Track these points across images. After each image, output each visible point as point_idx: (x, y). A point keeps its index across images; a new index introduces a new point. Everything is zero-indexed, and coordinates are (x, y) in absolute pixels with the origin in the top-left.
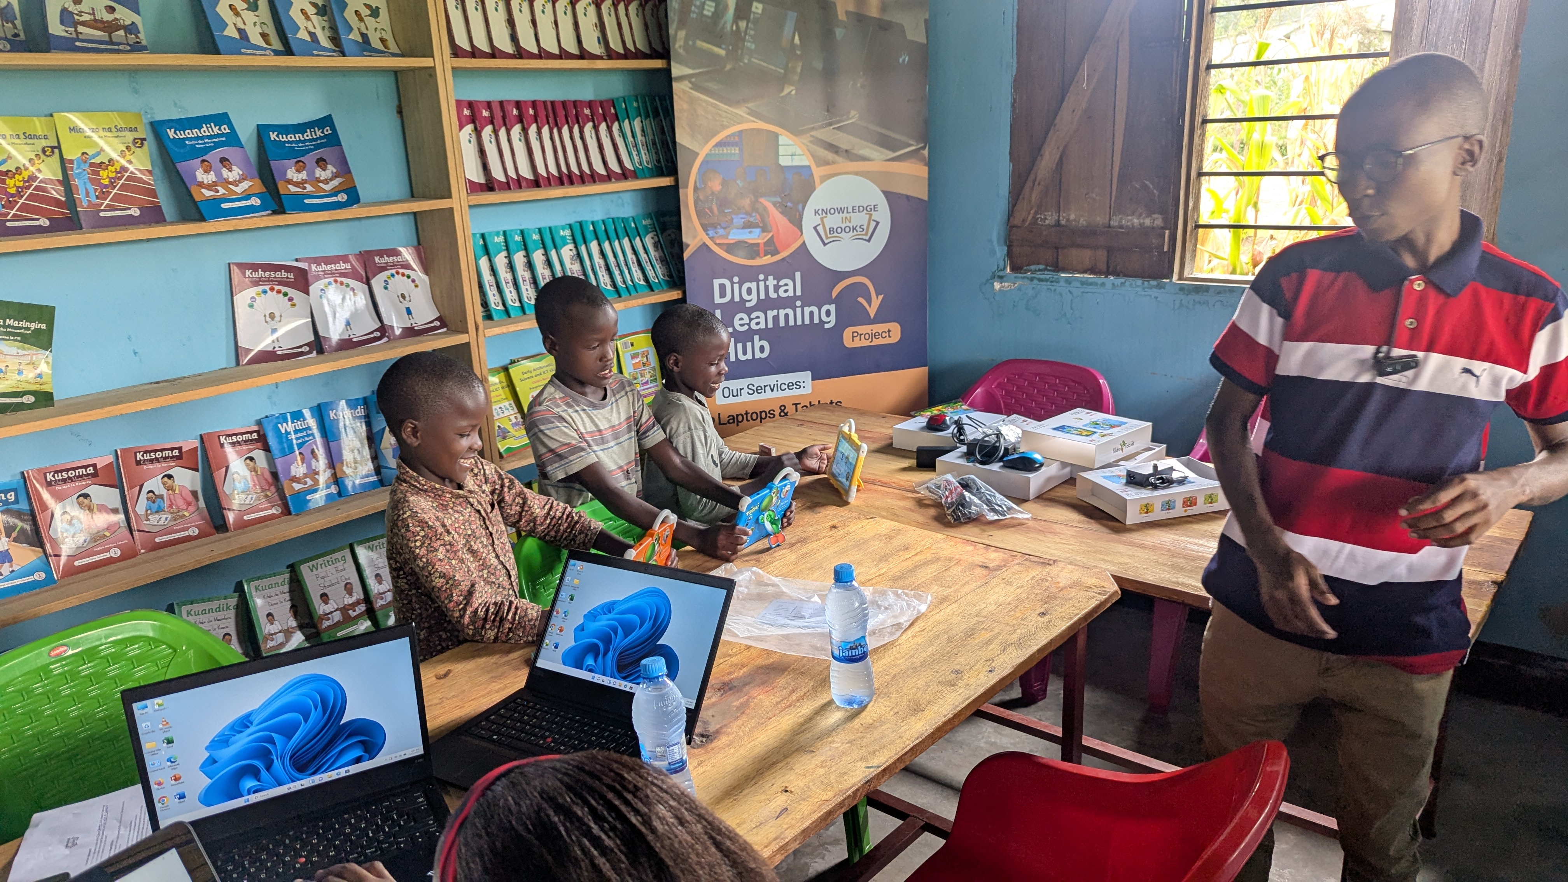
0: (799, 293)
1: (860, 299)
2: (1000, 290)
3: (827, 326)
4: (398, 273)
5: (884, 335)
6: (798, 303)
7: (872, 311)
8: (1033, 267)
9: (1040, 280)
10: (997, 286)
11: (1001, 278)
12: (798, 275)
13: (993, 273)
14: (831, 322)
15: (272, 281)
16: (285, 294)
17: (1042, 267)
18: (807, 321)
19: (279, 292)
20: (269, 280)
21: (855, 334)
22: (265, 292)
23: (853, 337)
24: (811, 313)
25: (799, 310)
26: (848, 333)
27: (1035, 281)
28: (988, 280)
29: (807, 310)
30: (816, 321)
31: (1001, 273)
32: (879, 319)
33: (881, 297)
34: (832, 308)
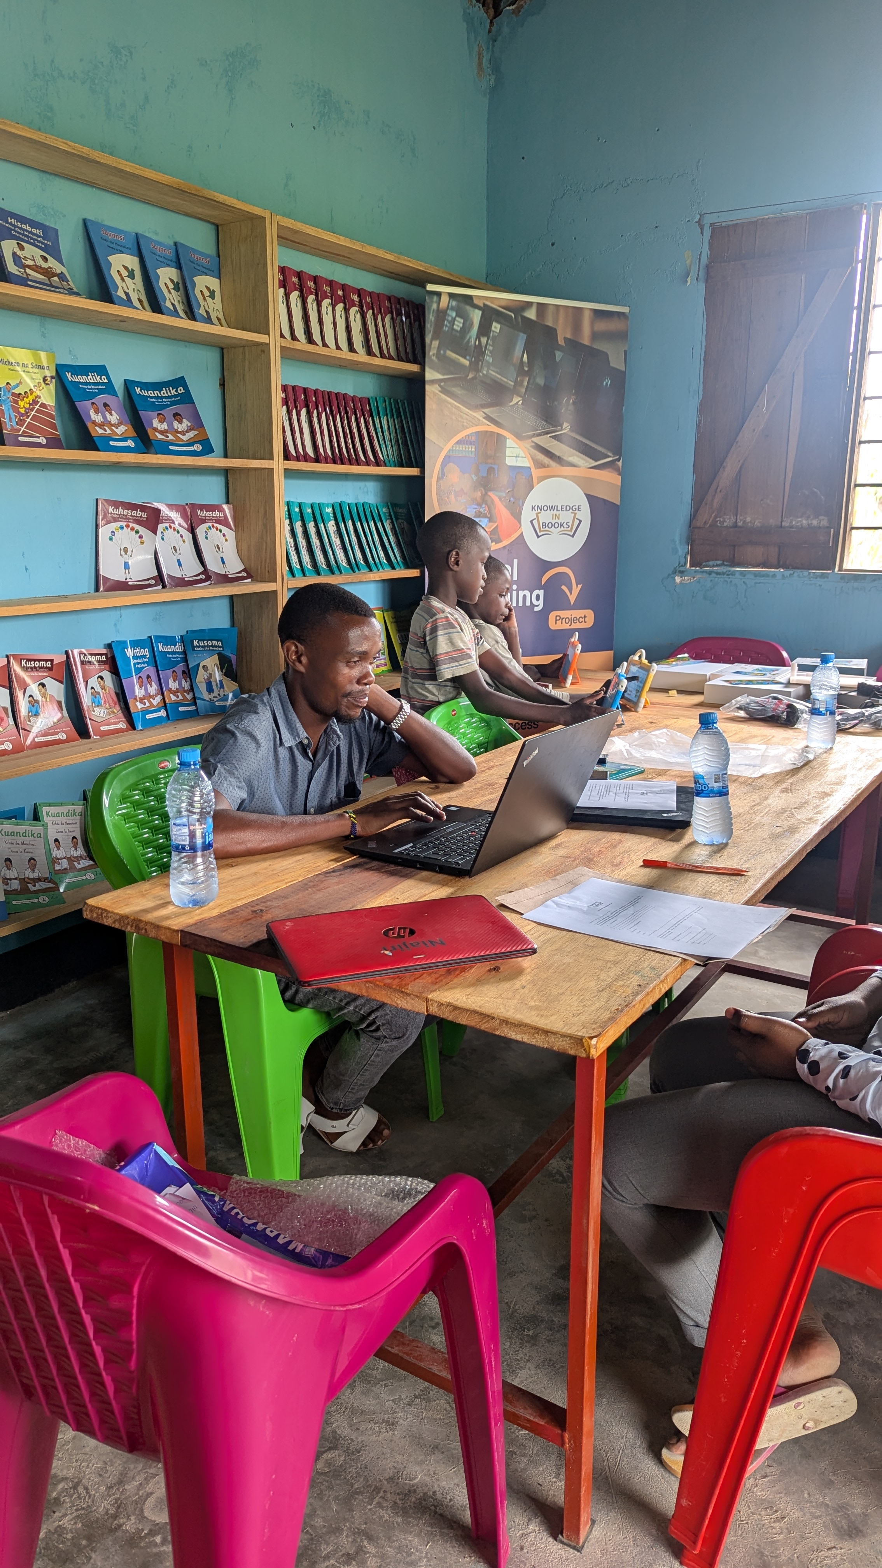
0: (515, 578)
1: (563, 587)
2: (681, 582)
3: (536, 609)
4: (213, 526)
5: (581, 620)
6: (515, 587)
7: (572, 598)
8: (711, 563)
9: (718, 573)
10: (678, 579)
11: (682, 572)
12: (515, 561)
13: (675, 568)
14: (540, 605)
15: (129, 519)
16: (137, 532)
17: (719, 562)
18: (521, 604)
19: (132, 529)
20: (126, 518)
21: (558, 618)
22: (122, 528)
23: (556, 620)
24: (524, 597)
25: (514, 593)
26: (552, 616)
27: (713, 575)
28: (669, 575)
29: (521, 593)
30: (528, 604)
31: (682, 569)
32: (578, 606)
33: (580, 586)
34: (541, 593)
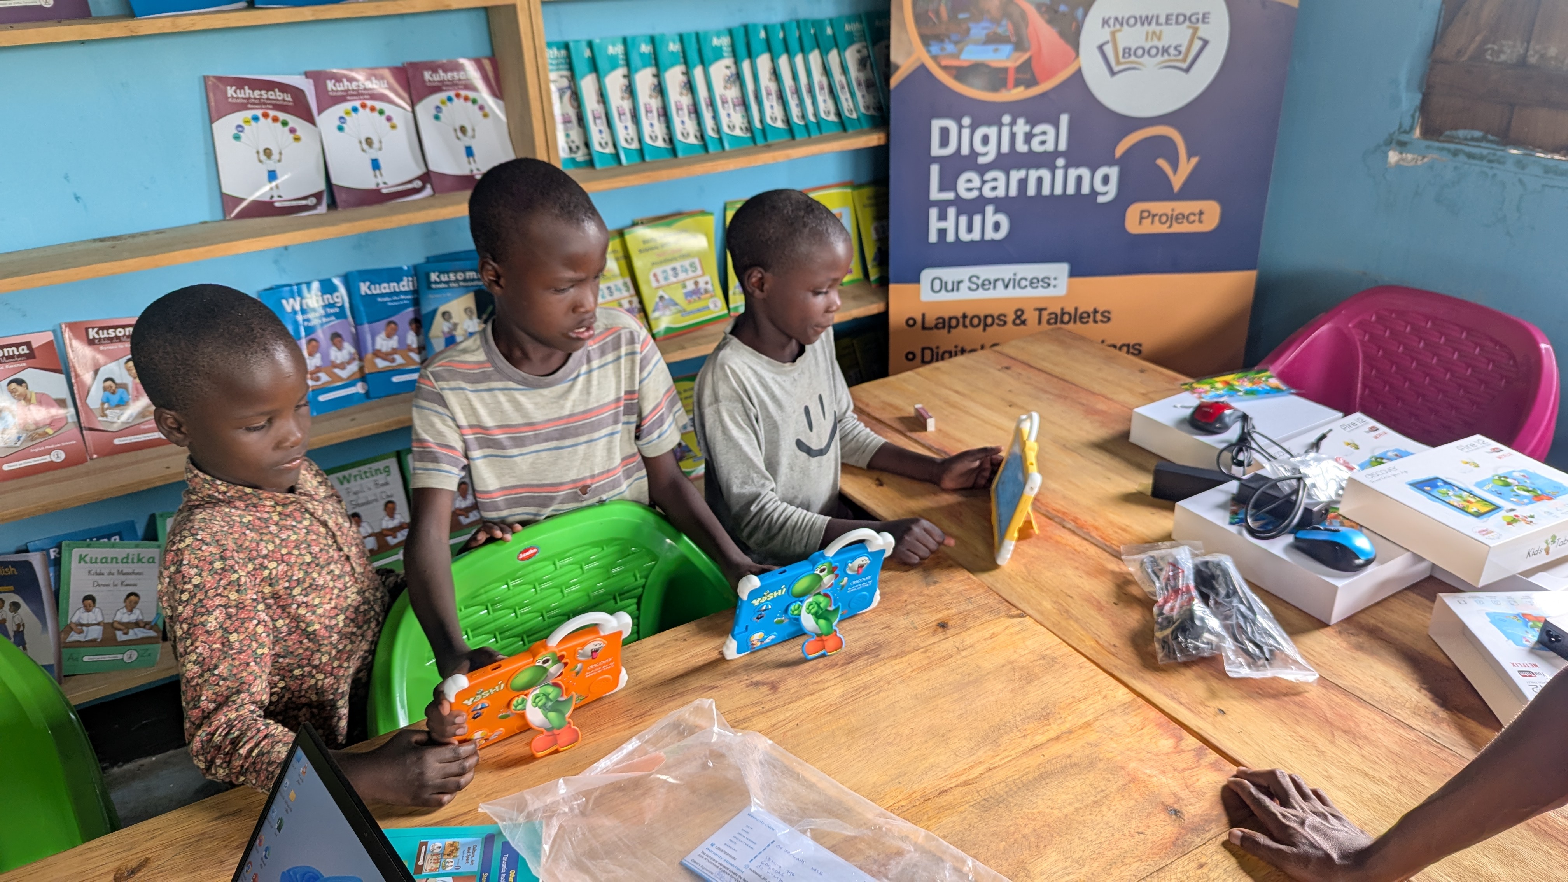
0: (1063, 146)
1: (1162, 163)
2: (1398, 165)
3: (1101, 199)
4: (458, 96)
5: (1192, 218)
6: (1060, 162)
7: (1177, 181)
8: (1461, 133)
9: (1470, 156)
10: (1393, 157)
11: (1402, 146)
12: (1064, 119)
13: (1391, 135)
14: (1109, 193)
15: (265, 104)
16: (285, 123)
17: (1478, 134)
18: (1071, 190)
19: (275, 119)
20: (260, 103)
21: (1146, 214)
22: (256, 119)
23: (1142, 218)
24: (1079, 179)
25: (1060, 173)
26: (1133, 212)
27: (1462, 158)
28: (1379, 146)
29: (1073, 173)
30: (1086, 190)
31: (1404, 138)
32: (1188, 192)
33: (1195, 160)
34: (1113, 172)
